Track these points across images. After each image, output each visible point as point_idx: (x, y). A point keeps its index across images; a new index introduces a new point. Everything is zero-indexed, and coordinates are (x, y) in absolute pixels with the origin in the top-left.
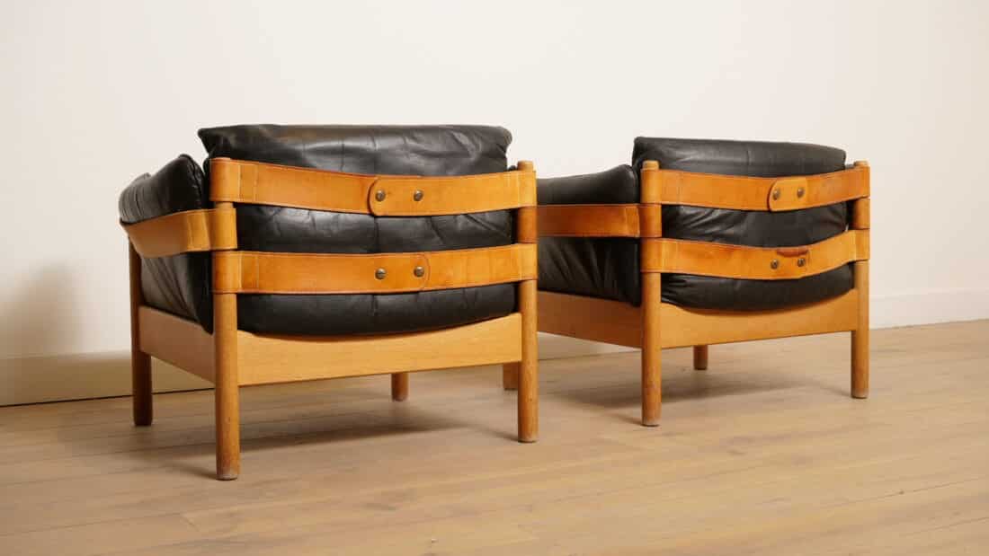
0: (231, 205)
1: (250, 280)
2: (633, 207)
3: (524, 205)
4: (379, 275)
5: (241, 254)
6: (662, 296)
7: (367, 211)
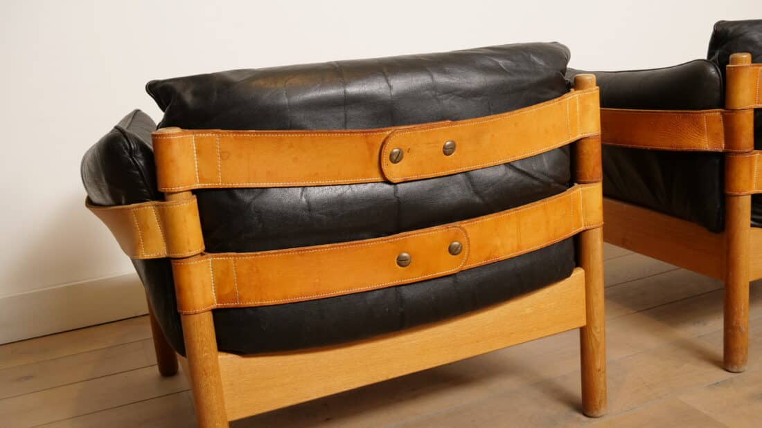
0: (189, 194)
1: (227, 290)
2: (716, 114)
3: (586, 135)
4: (402, 262)
5: (211, 258)
6: (752, 219)
7: (379, 179)
